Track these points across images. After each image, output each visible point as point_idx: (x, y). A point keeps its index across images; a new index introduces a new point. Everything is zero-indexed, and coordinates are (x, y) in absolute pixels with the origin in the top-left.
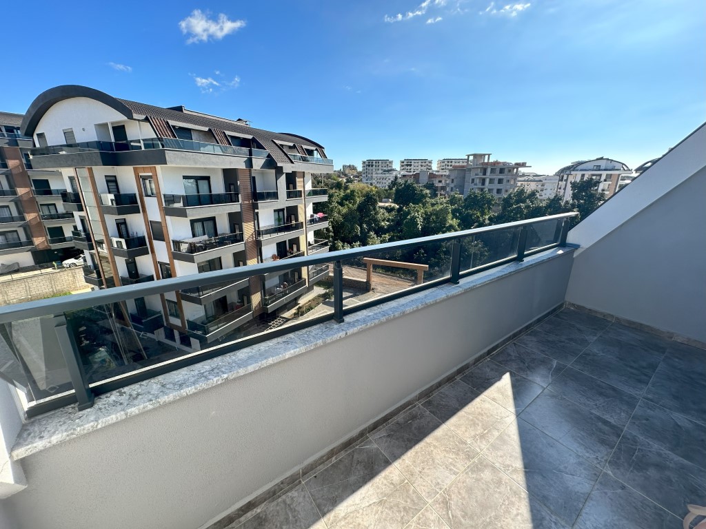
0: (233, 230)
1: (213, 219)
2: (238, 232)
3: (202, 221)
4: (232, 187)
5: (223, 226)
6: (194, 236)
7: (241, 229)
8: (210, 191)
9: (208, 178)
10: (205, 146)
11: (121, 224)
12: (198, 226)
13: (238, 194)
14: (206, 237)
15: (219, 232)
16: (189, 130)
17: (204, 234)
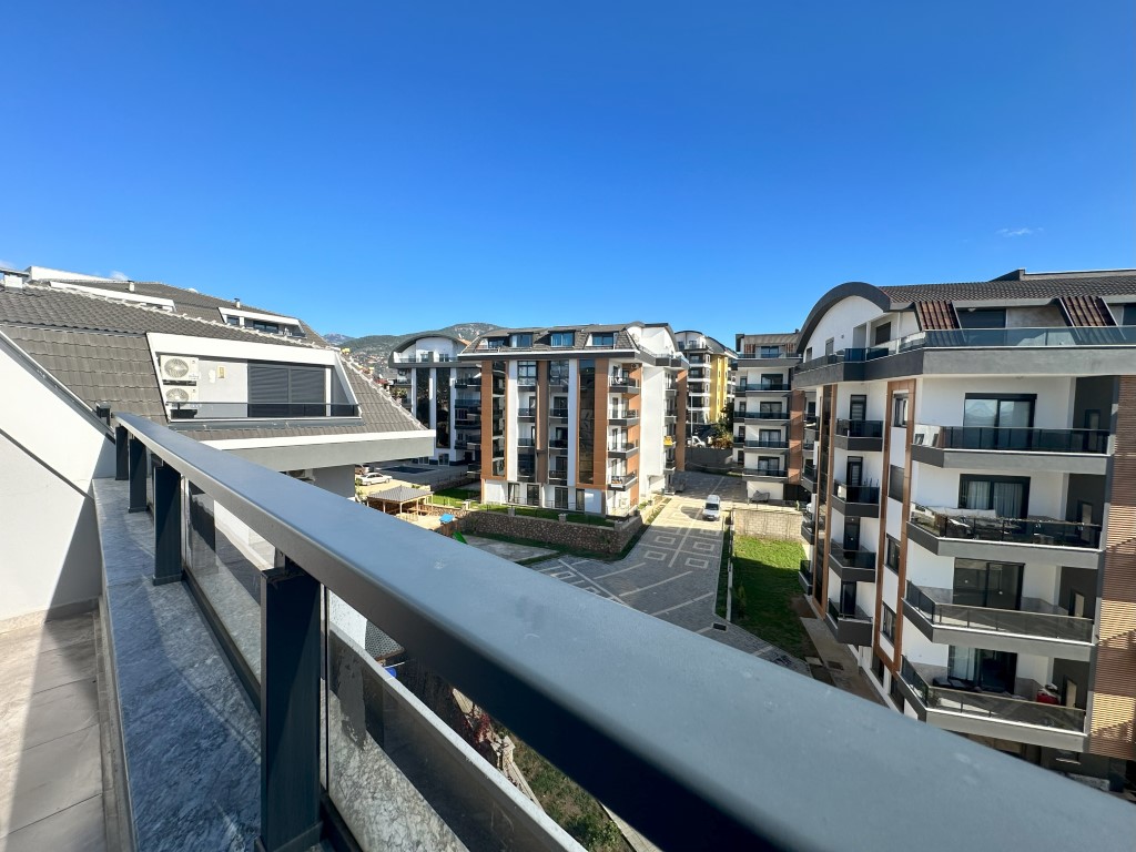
0: (1074, 512)
1: (1025, 483)
2: (1086, 522)
3: (992, 480)
4: (1094, 419)
5: (1049, 500)
6: (963, 504)
7: (1098, 518)
8: (1031, 423)
9: (1030, 399)
10: (1033, 334)
11: (855, 463)
12: (979, 492)
13: (1106, 434)
14: (992, 514)
15: (1032, 511)
16: (1002, 310)
17: (991, 507)
